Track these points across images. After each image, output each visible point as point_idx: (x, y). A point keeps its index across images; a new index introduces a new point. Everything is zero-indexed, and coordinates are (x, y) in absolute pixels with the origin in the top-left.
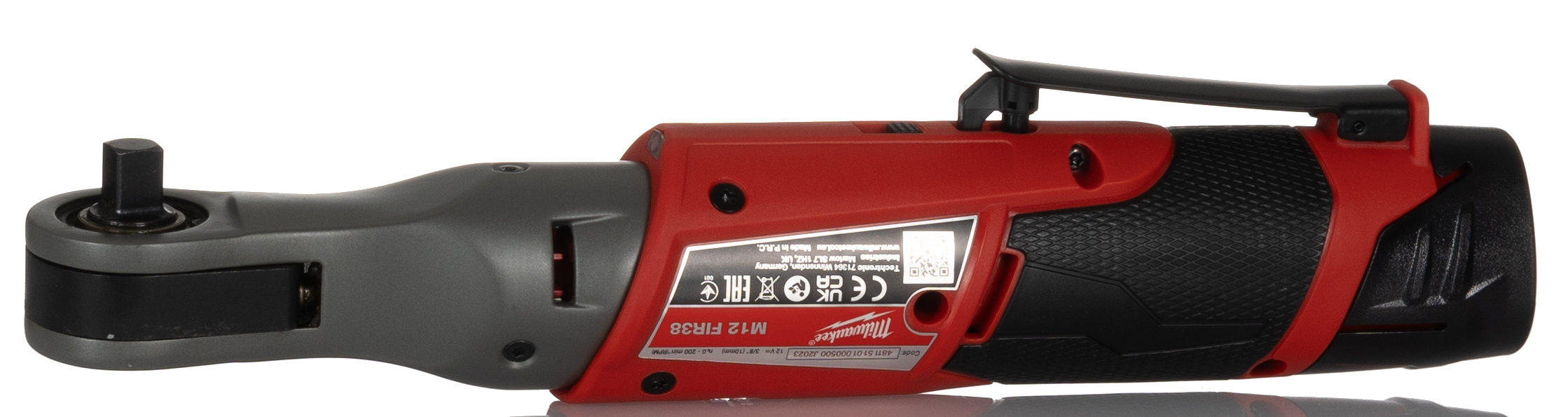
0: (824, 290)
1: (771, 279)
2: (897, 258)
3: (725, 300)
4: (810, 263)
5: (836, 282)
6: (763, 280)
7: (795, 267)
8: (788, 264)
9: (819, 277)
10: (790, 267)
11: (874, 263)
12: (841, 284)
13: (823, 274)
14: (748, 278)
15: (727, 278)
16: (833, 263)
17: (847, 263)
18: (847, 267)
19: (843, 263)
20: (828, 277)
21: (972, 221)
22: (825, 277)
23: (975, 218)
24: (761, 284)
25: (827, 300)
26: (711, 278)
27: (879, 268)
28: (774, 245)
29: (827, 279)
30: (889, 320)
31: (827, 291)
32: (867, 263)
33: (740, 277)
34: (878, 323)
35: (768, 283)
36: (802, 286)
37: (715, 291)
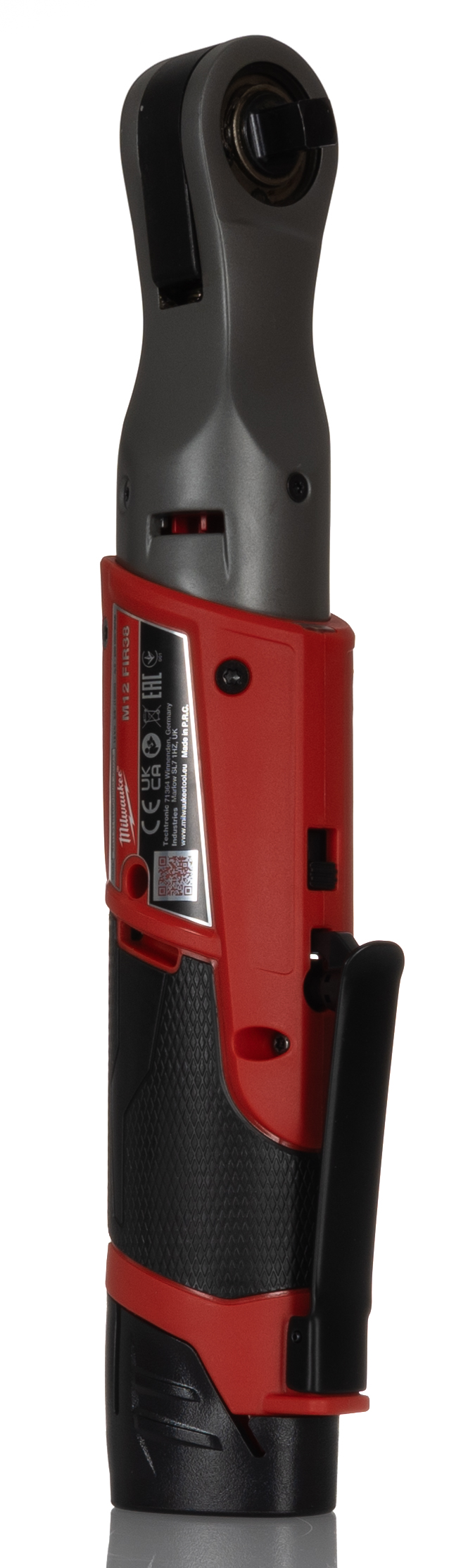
0: (150, 772)
1: (159, 719)
2: (175, 844)
3: (143, 675)
4: (171, 757)
5: (156, 785)
6: (158, 711)
7: (168, 742)
8: (171, 735)
9: (159, 766)
10: (168, 737)
11: (171, 821)
12: (154, 788)
13: (162, 771)
14: (159, 696)
15: (160, 676)
16: (171, 780)
17: (171, 794)
18: (167, 794)
19: (171, 790)
20: (159, 775)
21: (207, 921)
22: (159, 772)
23: (209, 924)
24: (155, 710)
25: (143, 776)
26: (160, 660)
27: (166, 826)
28: (187, 721)
29: (158, 775)
30: (129, 841)
31: (149, 775)
32: (171, 814)
33: (160, 688)
34: (127, 830)
35: (156, 716)
36: (153, 750)
37: (150, 665)
